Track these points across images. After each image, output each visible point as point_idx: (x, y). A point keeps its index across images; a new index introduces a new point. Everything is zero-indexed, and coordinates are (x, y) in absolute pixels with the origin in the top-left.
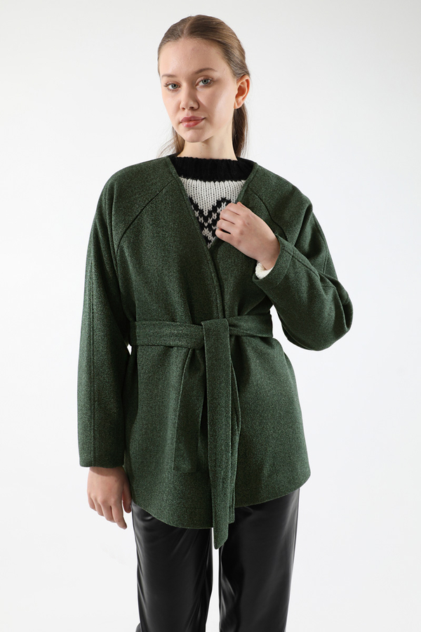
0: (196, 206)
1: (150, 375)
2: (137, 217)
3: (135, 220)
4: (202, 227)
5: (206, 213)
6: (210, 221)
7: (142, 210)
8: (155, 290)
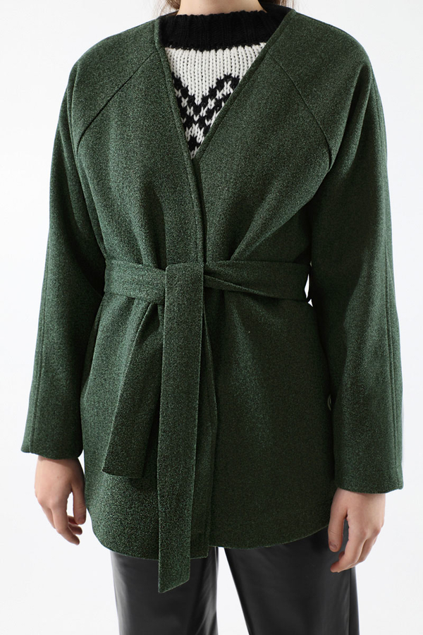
0: (185, 91)
1: (109, 334)
2: (101, 110)
3: (98, 115)
4: (189, 122)
5: (198, 101)
6: (203, 112)
7: (109, 101)
8: (117, 217)
